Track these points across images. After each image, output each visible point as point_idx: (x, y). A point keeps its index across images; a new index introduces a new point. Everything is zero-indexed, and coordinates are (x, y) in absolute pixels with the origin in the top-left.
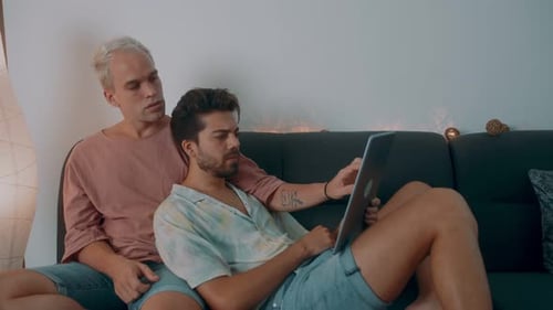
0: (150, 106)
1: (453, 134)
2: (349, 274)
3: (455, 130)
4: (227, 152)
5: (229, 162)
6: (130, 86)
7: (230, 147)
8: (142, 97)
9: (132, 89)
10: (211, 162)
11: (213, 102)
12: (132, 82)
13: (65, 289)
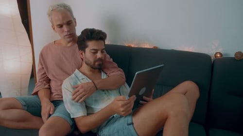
0: (66, 35)
1: (219, 55)
2: (129, 125)
3: (220, 54)
4: (97, 59)
5: (97, 63)
6: (59, 26)
7: (98, 57)
8: (63, 31)
9: (59, 28)
10: (89, 62)
11: (93, 36)
12: (59, 25)
13: (26, 107)
